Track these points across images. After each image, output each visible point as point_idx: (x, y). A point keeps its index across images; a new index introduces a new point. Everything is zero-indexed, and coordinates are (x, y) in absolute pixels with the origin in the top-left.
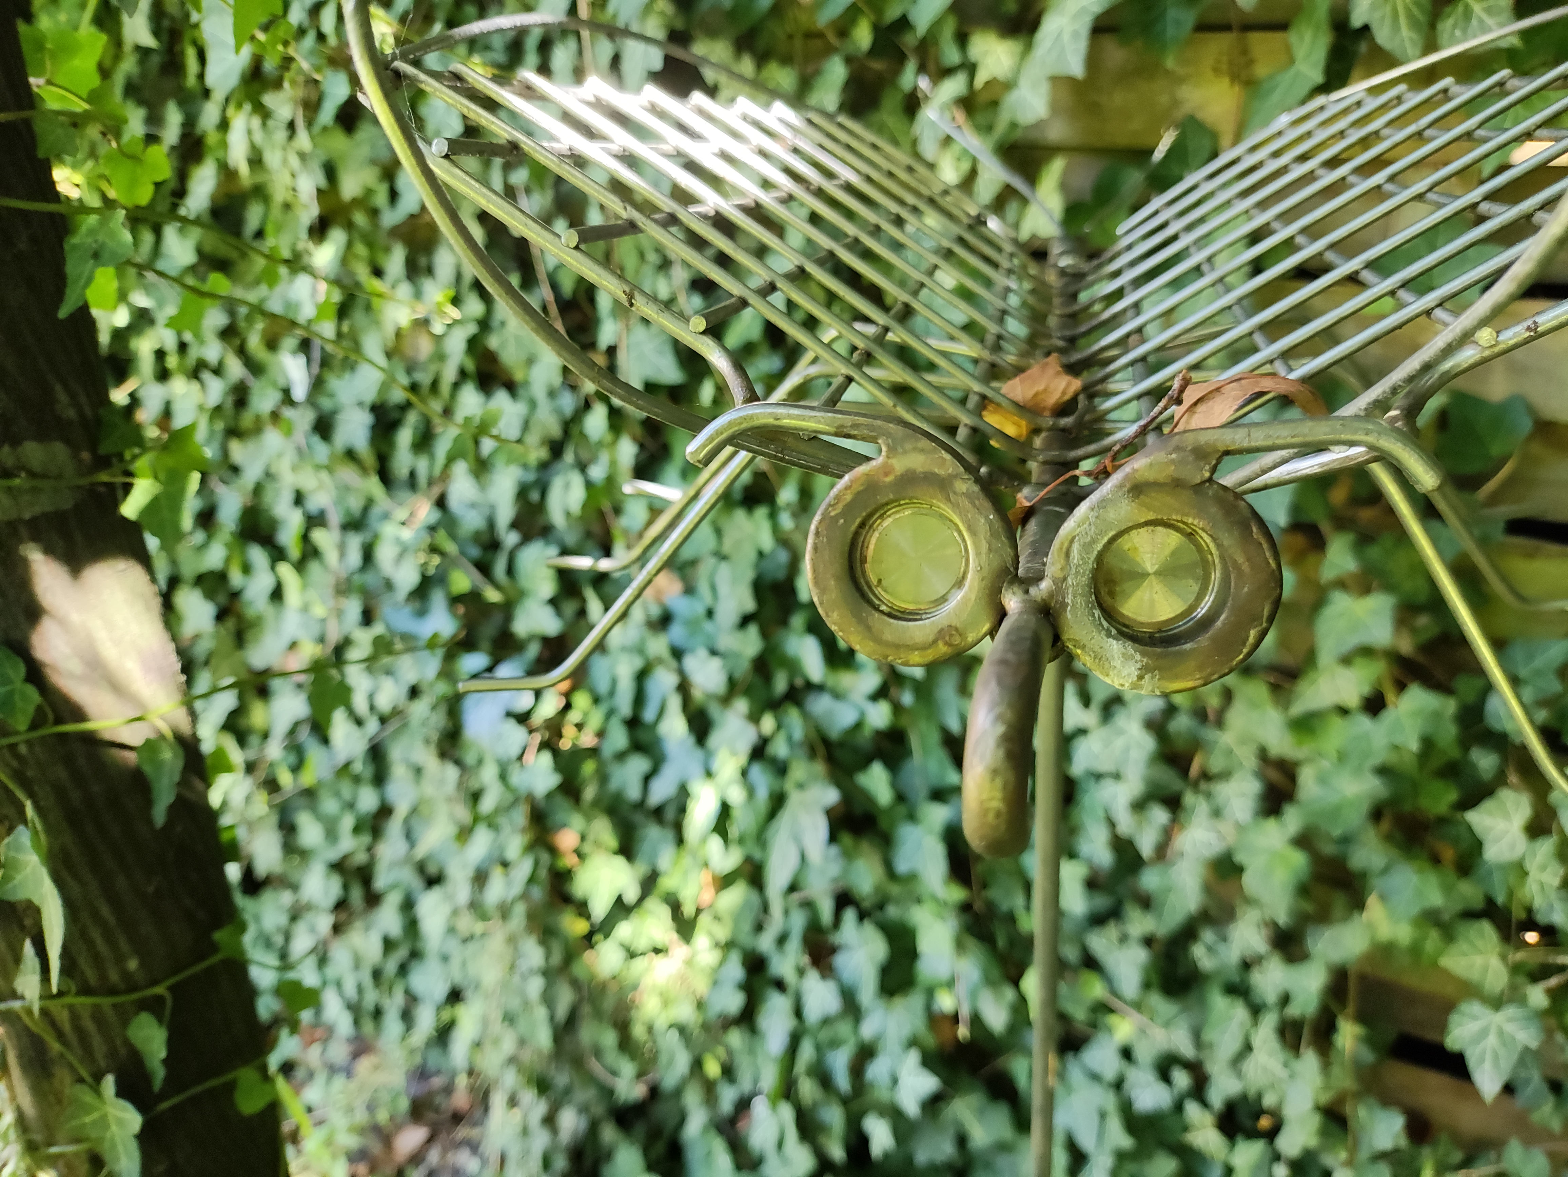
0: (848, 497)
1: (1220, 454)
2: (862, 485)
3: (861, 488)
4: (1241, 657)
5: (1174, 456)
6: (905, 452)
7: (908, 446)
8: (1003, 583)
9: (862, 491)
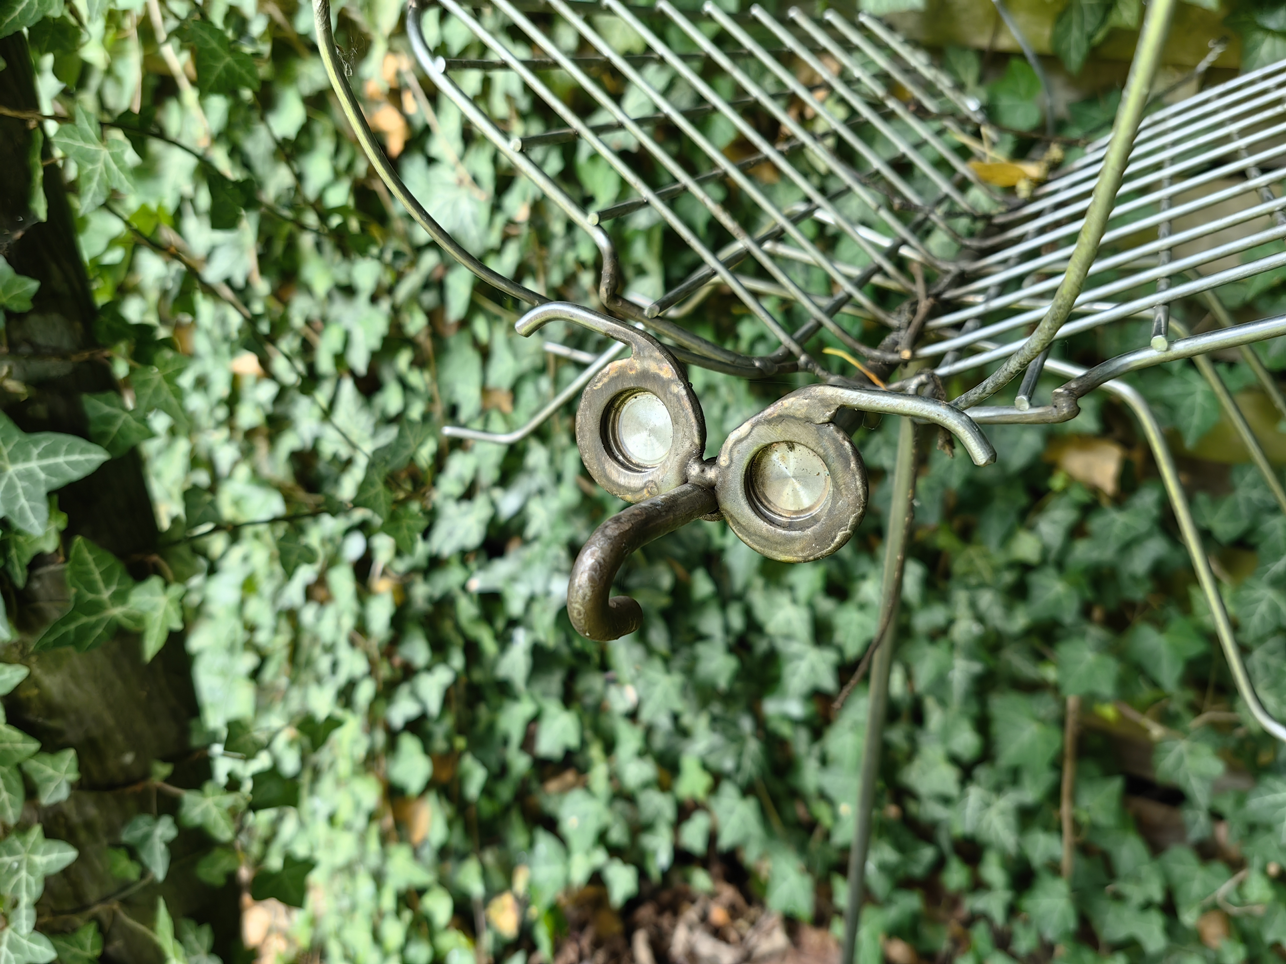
0: (606, 380)
1: (838, 406)
2: (616, 372)
3: (616, 375)
4: (829, 548)
5: (807, 401)
6: (644, 357)
7: (646, 354)
8: (689, 460)
9: (615, 377)
